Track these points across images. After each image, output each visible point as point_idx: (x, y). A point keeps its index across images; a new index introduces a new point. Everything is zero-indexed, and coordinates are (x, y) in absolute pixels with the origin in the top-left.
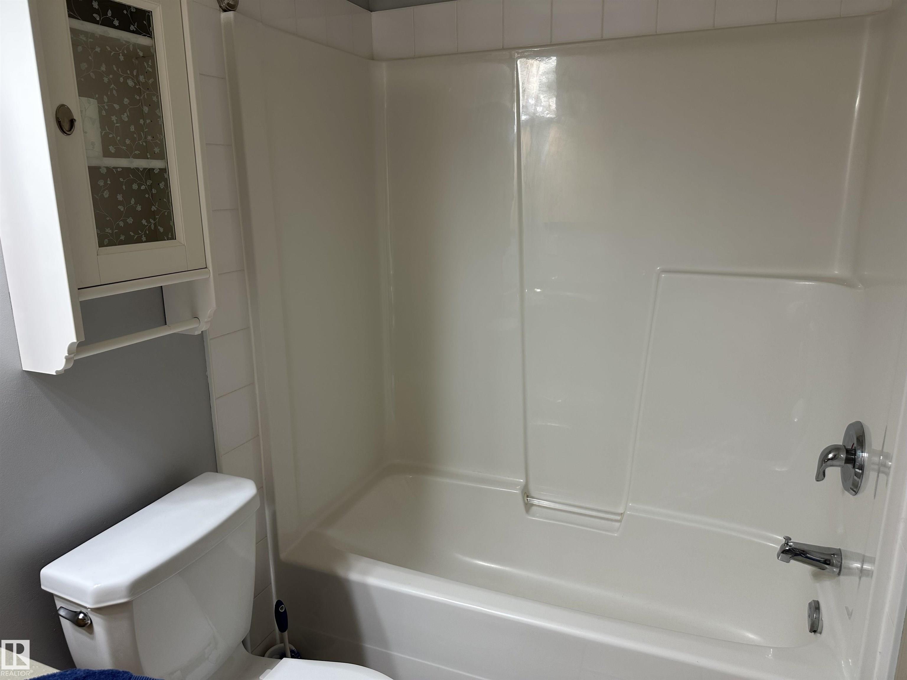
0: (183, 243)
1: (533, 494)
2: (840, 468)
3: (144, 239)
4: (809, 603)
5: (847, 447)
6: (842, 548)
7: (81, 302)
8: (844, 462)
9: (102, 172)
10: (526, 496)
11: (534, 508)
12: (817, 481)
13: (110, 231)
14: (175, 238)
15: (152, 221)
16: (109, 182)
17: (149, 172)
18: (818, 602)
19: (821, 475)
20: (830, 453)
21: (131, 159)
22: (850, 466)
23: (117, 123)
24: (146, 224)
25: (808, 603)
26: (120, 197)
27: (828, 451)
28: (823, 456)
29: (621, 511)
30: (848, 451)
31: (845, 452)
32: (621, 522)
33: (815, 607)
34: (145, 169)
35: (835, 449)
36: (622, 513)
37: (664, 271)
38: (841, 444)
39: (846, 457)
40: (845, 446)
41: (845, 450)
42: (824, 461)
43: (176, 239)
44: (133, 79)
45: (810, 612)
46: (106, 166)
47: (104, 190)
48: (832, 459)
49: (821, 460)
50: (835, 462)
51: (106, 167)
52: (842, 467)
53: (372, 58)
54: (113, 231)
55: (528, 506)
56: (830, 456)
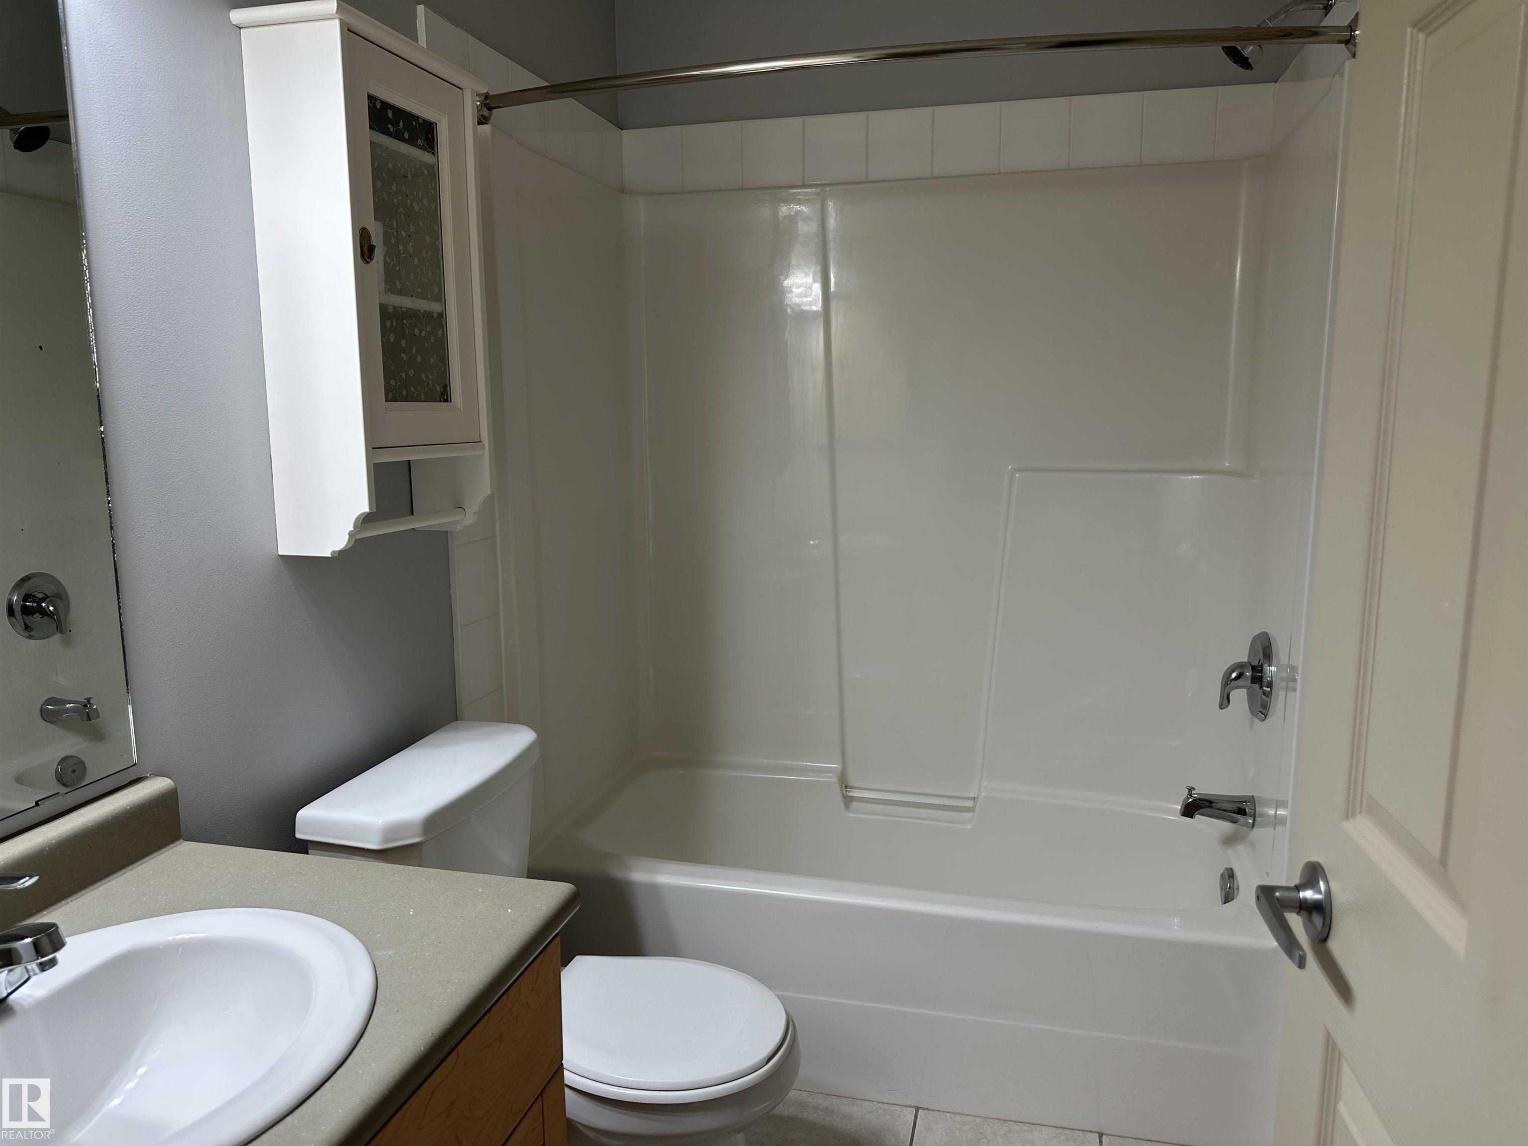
0: (459, 407)
1: (852, 783)
2: (1245, 690)
3: (423, 397)
4: (1221, 874)
5: (1252, 664)
6: (1255, 795)
7: (374, 464)
8: (1250, 681)
9: (389, 311)
10: (844, 787)
11: (855, 804)
12: (1221, 709)
13: (394, 384)
14: (449, 400)
15: (430, 377)
16: (394, 324)
17: (428, 315)
18: (1231, 869)
19: (1225, 701)
20: (1233, 672)
21: (414, 298)
22: (1256, 687)
23: (403, 254)
24: (425, 379)
25: (1219, 875)
26: (403, 343)
27: (1230, 671)
28: (1225, 679)
29: (972, 795)
30: (1254, 668)
31: (1251, 670)
32: (974, 810)
33: (1230, 875)
34: (425, 311)
35: (1240, 666)
36: (975, 798)
37: (1019, 470)
38: (1246, 661)
39: (1252, 675)
40: (1250, 663)
41: (1251, 667)
42: (1227, 683)
43: (451, 402)
44: (418, 203)
45: (1223, 884)
46: (393, 304)
47: (390, 333)
48: (1236, 678)
49: (1224, 683)
50: (1240, 682)
51: (393, 306)
52: (1248, 688)
53: (623, 190)
54: (396, 384)
55: (848, 801)
56: (1234, 675)
